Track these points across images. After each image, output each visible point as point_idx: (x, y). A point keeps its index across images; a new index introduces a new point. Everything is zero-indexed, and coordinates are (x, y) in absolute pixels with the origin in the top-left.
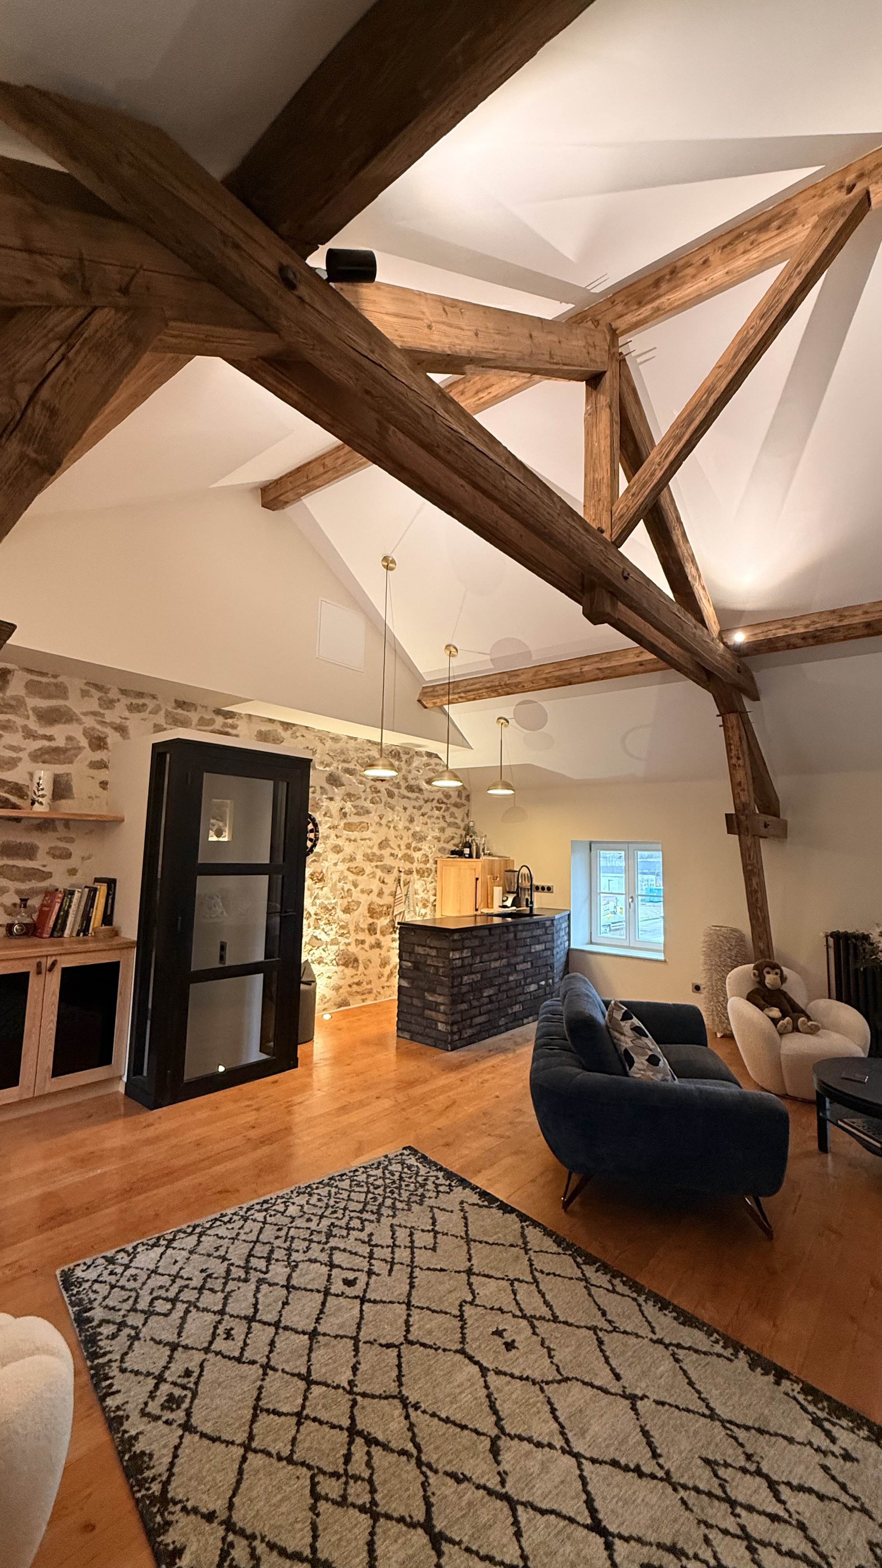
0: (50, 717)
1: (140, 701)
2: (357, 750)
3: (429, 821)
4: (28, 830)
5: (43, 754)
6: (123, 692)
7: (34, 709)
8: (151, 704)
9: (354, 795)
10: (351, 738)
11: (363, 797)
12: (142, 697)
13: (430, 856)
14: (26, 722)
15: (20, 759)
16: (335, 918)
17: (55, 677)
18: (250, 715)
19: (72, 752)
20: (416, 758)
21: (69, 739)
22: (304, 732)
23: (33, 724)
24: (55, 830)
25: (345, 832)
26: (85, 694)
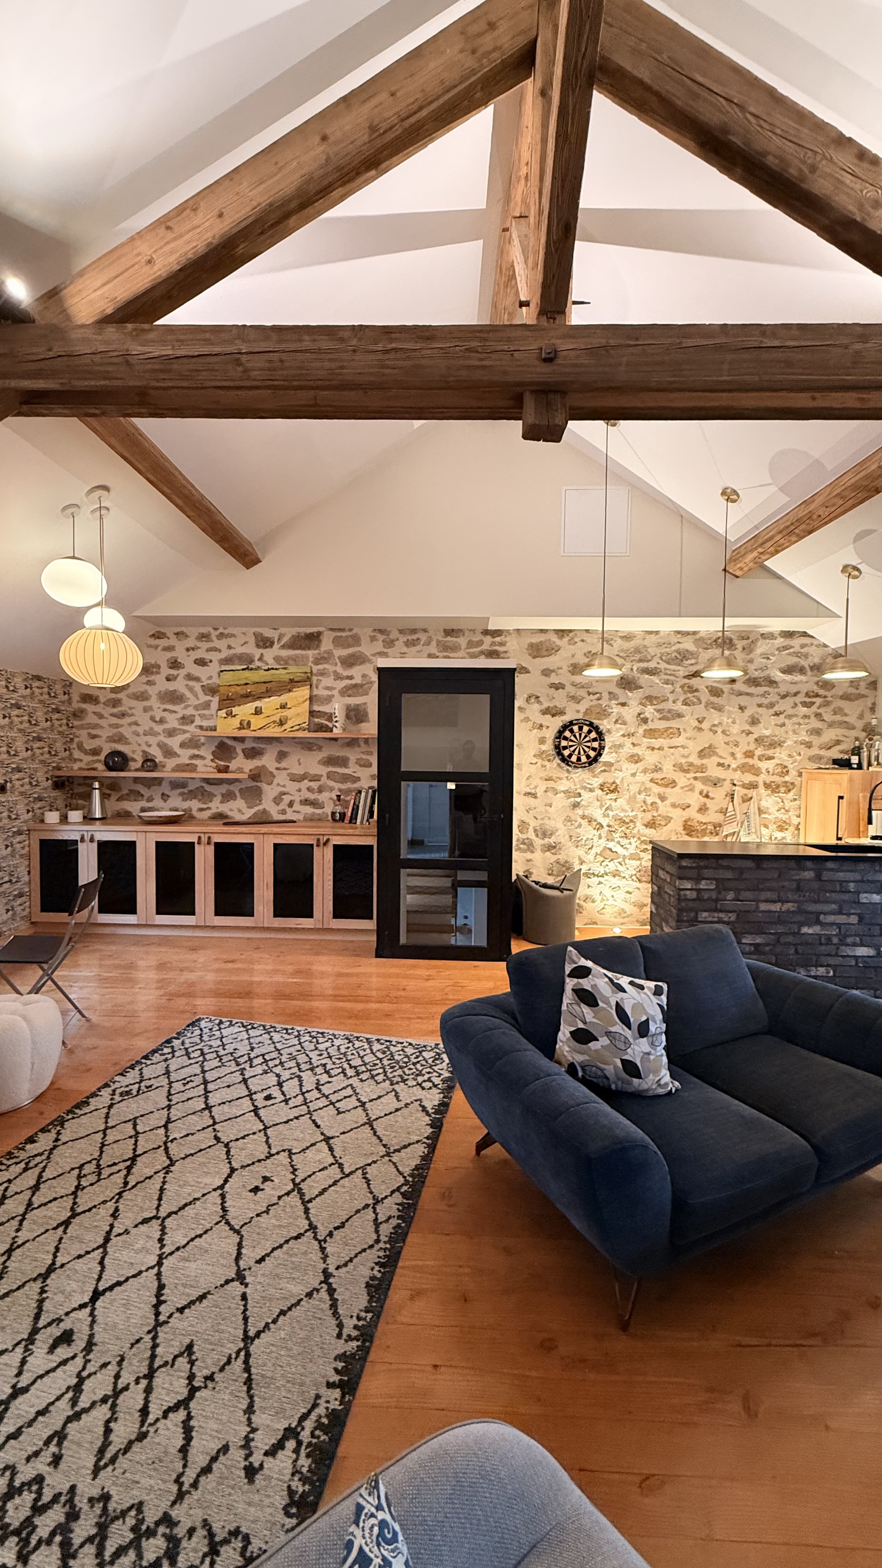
0: (350, 662)
1: (415, 637)
2: (659, 645)
3: (787, 721)
4: (343, 746)
5: (347, 690)
6: (401, 632)
7: (339, 658)
8: (423, 637)
9: (656, 698)
10: (651, 633)
11: (671, 699)
12: (416, 633)
13: (790, 767)
14: (335, 668)
15: (333, 696)
16: (635, 831)
17: (350, 630)
18: (518, 630)
19: (366, 686)
20: (761, 642)
21: (364, 676)
22: (586, 636)
23: (339, 669)
24: (359, 746)
25: (645, 740)
26: (373, 639)
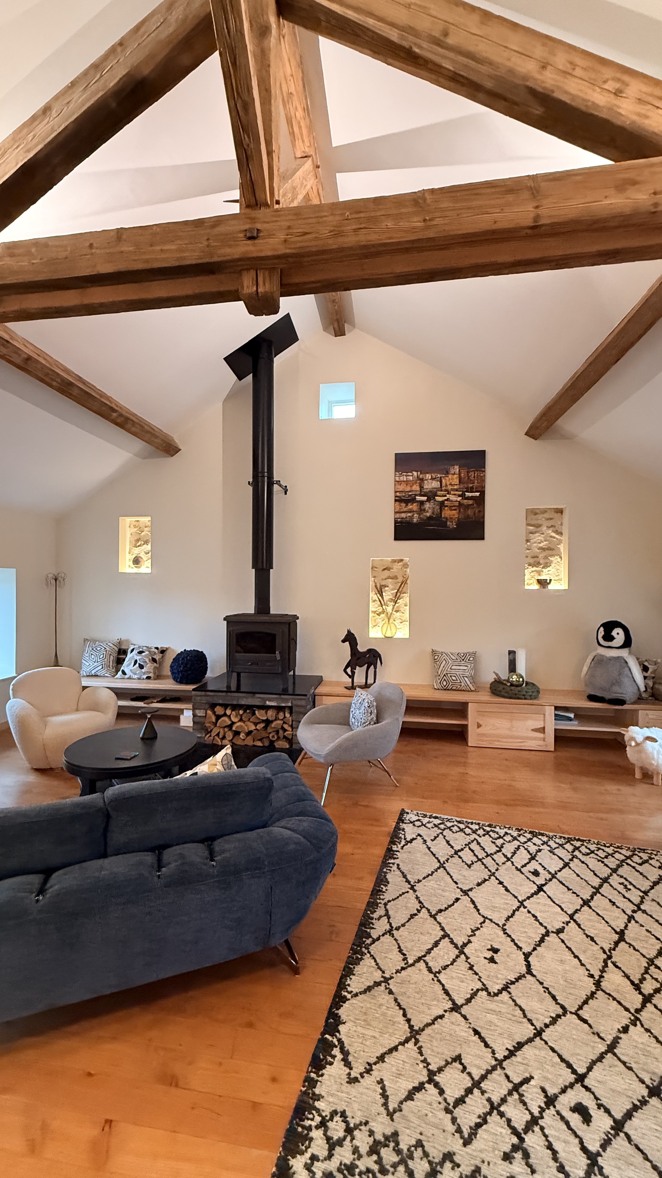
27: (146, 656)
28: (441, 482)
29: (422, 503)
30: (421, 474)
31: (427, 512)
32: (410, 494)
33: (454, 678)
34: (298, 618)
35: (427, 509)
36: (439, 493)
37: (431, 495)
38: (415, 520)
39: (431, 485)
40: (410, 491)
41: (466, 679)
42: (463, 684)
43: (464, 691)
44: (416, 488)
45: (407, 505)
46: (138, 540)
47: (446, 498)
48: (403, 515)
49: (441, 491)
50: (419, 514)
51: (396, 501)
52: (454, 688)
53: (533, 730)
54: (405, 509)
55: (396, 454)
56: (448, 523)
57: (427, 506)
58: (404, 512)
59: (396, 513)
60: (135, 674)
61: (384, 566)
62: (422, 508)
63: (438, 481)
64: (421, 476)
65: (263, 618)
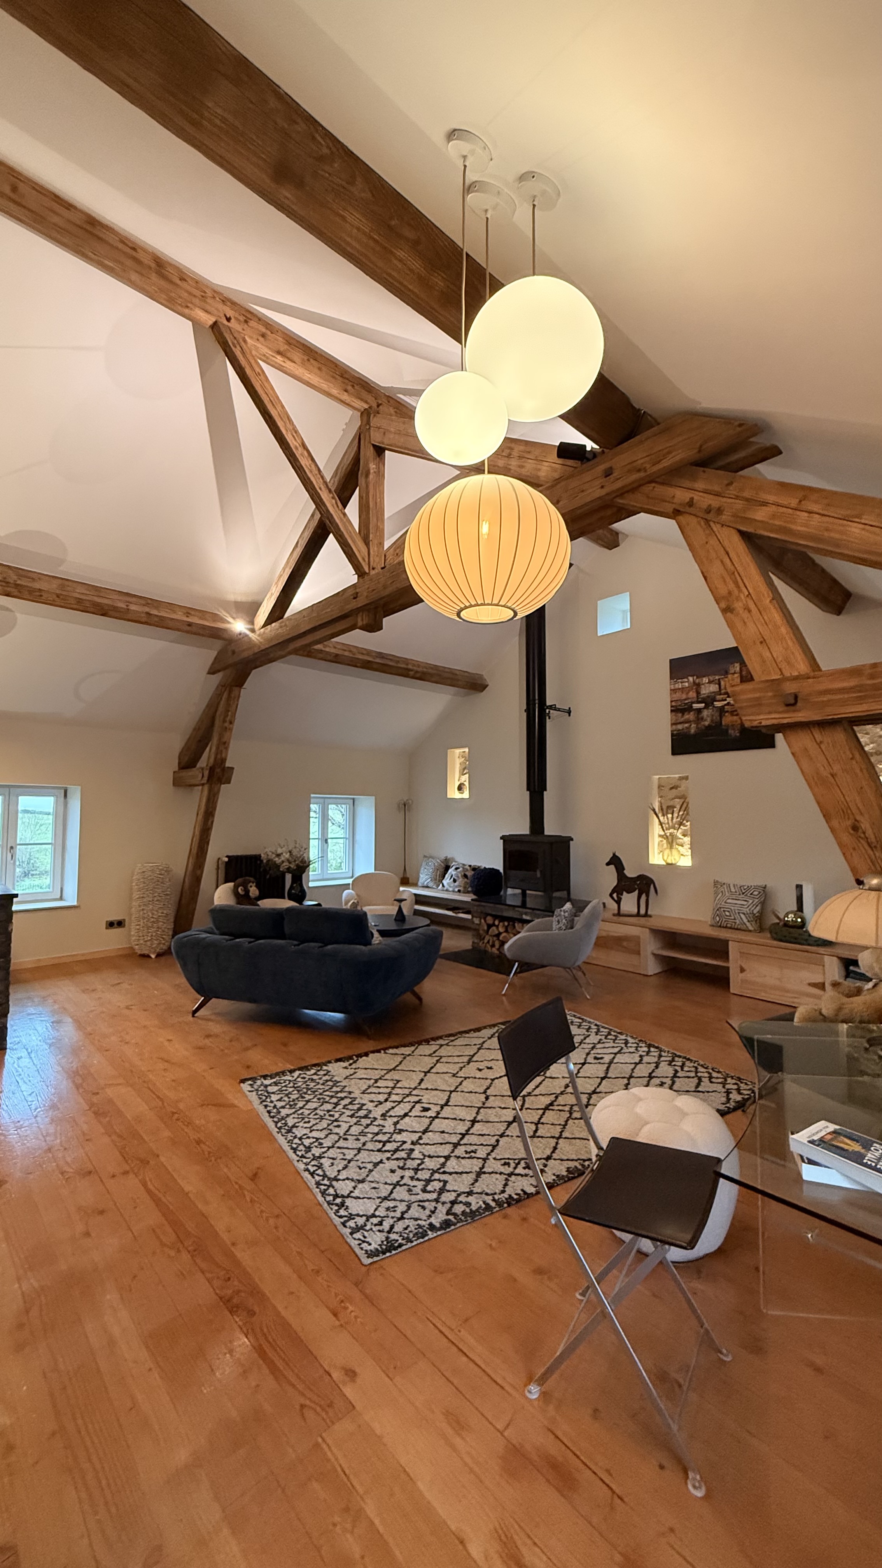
27: (460, 872)
28: (719, 684)
29: (699, 711)
30: (697, 678)
31: (706, 720)
32: (686, 702)
33: (727, 914)
34: (572, 840)
35: (705, 716)
36: (718, 697)
37: (709, 701)
38: (693, 731)
39: (708, 689)
40: (685, 700)
41: (742, 916)
42: (738, 922)
43: (737, 929)
44: (693, 694)
45: (683, 714)
46: (464, 769)
47: (726, 702)
48: (680, 727)
49: (720, 694)
50: (697, 724)
51: (672, 711)
52: (729, 925)
53: (809, 984)
54: (682, 720)
55: (671, 660)
56: (730, 731)
57: (705, 713)
58: (680, 723)
59: (672, 724)
60: (450, 887)
61: (672, 784)
62: (700, 716)
63: (716, 684)
64: (697, 681)
65: (539, 838)
